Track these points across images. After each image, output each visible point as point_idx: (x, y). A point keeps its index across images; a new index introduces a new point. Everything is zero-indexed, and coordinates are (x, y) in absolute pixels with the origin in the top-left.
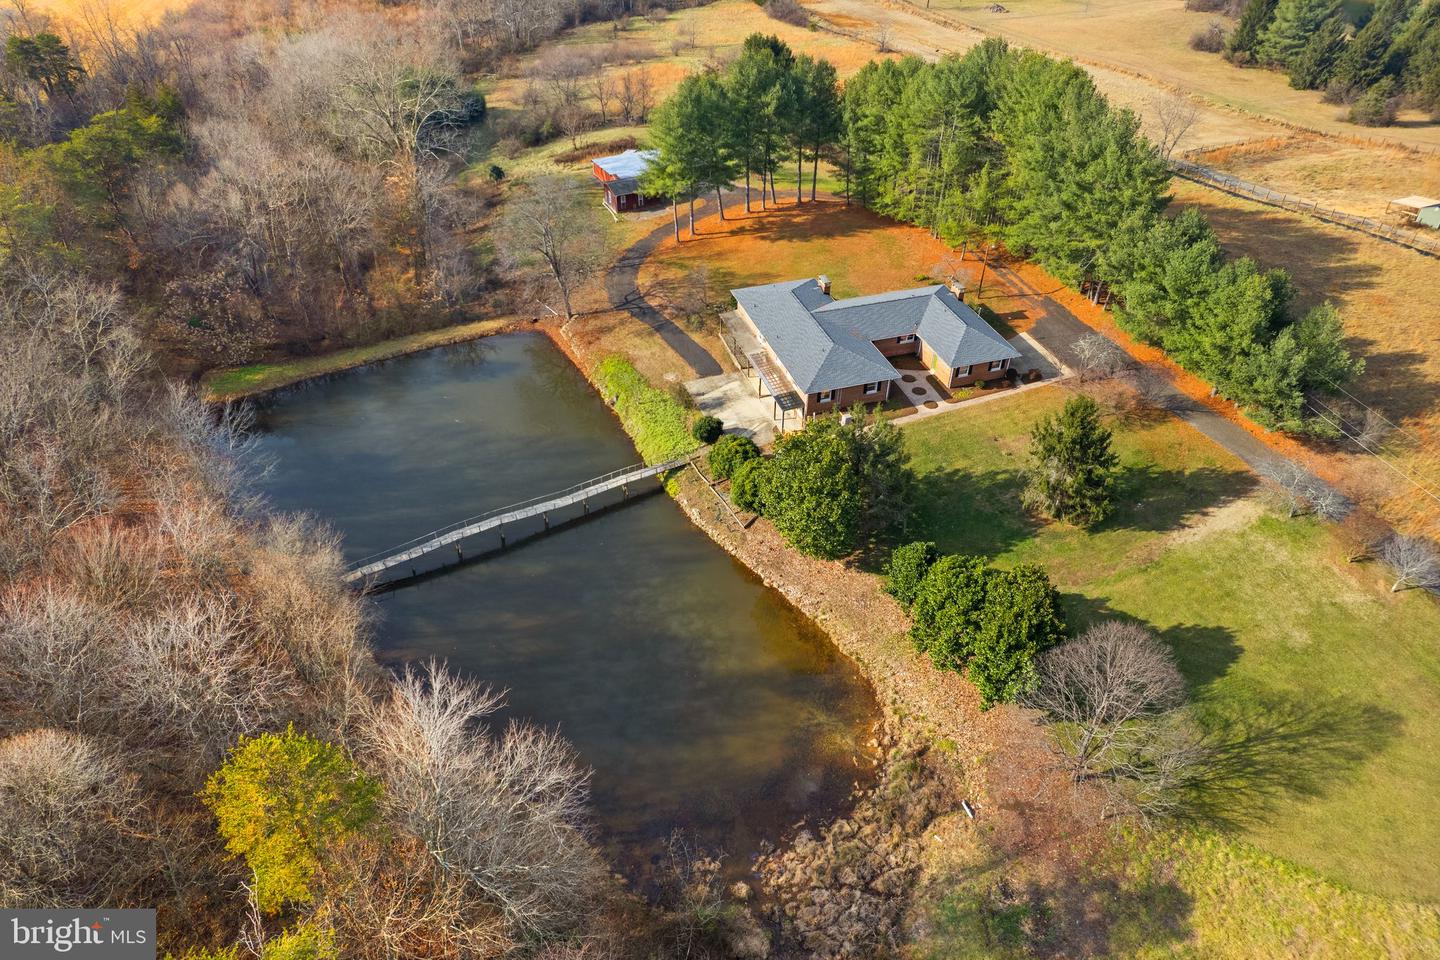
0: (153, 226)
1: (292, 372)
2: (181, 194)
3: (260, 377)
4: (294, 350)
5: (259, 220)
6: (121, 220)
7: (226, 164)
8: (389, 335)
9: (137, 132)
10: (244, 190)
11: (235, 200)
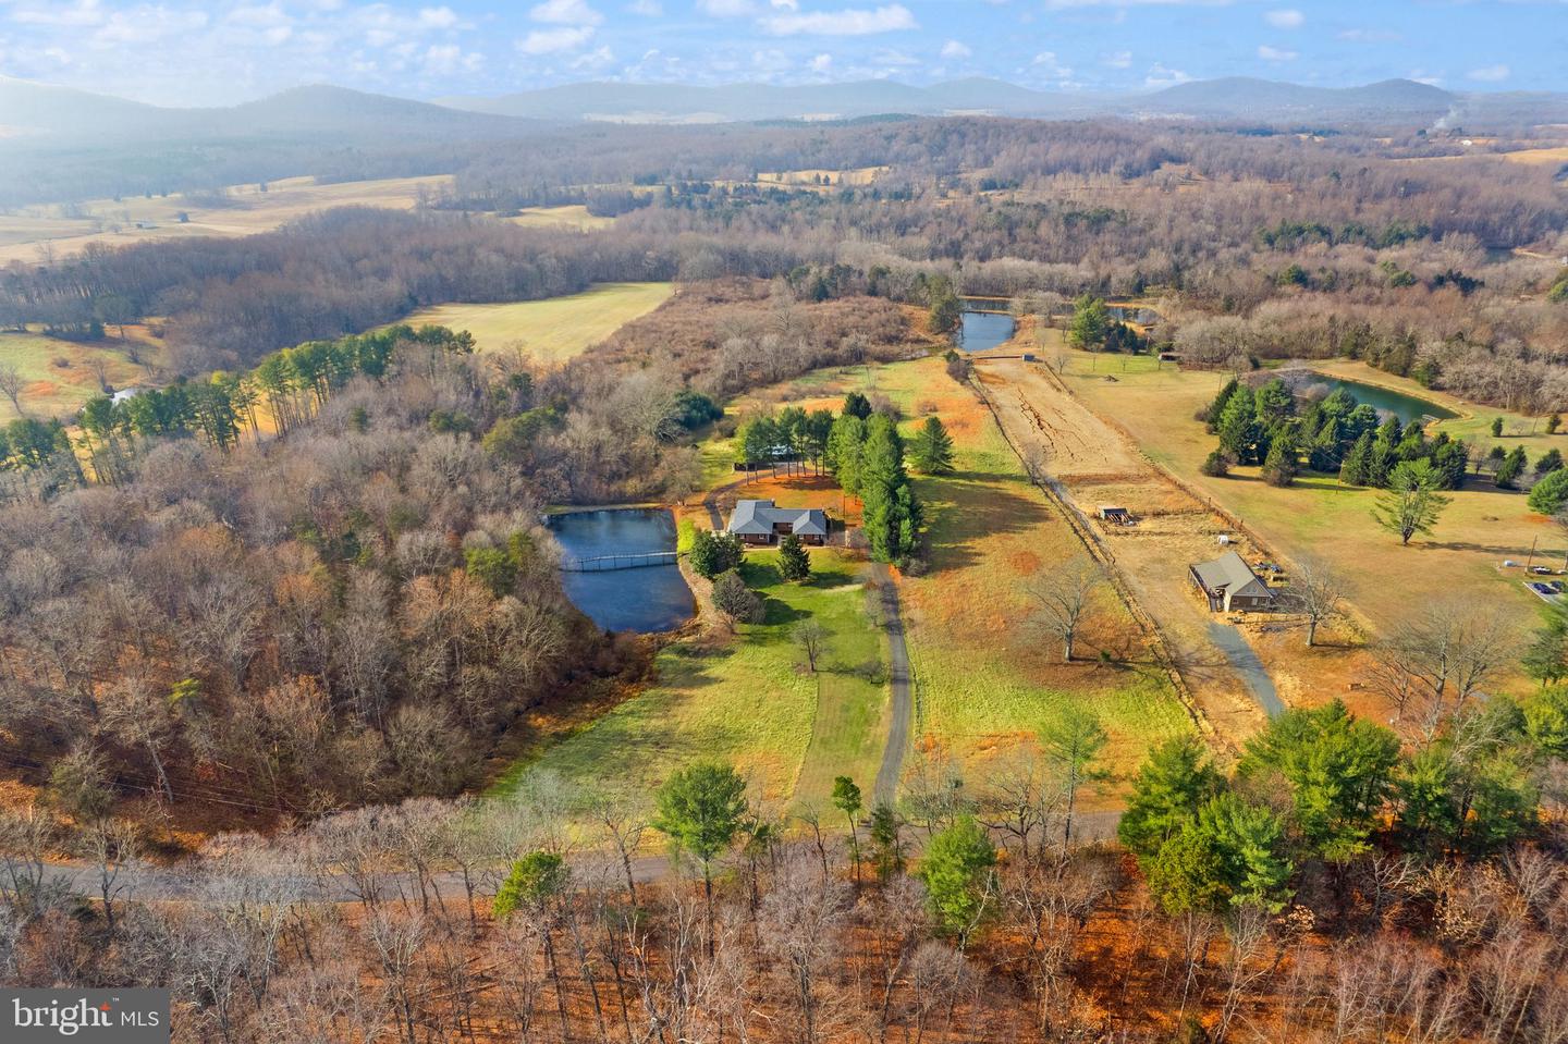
0: (540, 450)
1: (572, 509)
2: (552, 439)
3: (561, 510)
4: (576, 503)
5: (574, 452)
6: (529, 446)
7: (570, 430)
8: (613, 503)
9: (544, 415)
10: (573, 441)
11: (569, 444)
